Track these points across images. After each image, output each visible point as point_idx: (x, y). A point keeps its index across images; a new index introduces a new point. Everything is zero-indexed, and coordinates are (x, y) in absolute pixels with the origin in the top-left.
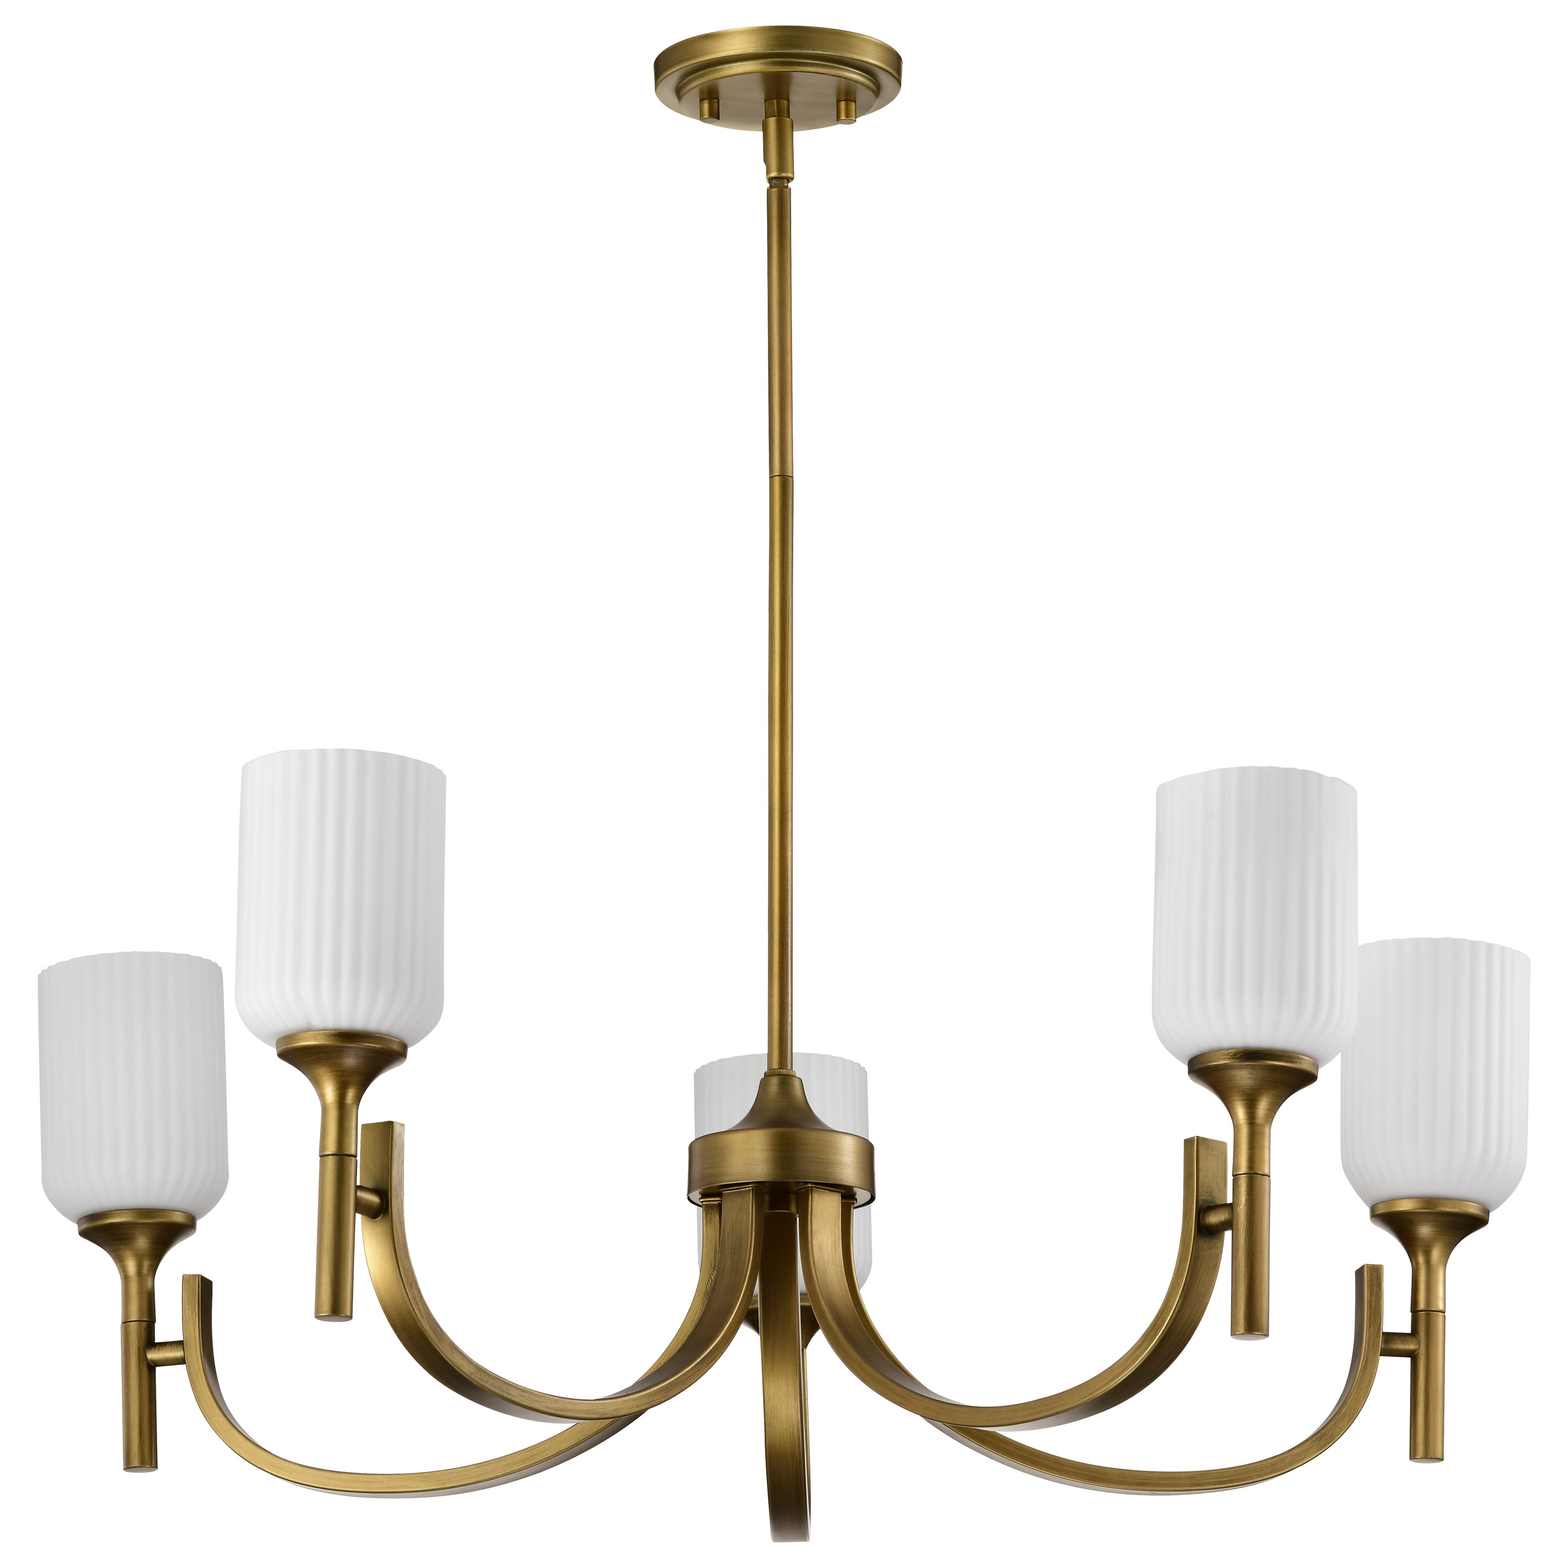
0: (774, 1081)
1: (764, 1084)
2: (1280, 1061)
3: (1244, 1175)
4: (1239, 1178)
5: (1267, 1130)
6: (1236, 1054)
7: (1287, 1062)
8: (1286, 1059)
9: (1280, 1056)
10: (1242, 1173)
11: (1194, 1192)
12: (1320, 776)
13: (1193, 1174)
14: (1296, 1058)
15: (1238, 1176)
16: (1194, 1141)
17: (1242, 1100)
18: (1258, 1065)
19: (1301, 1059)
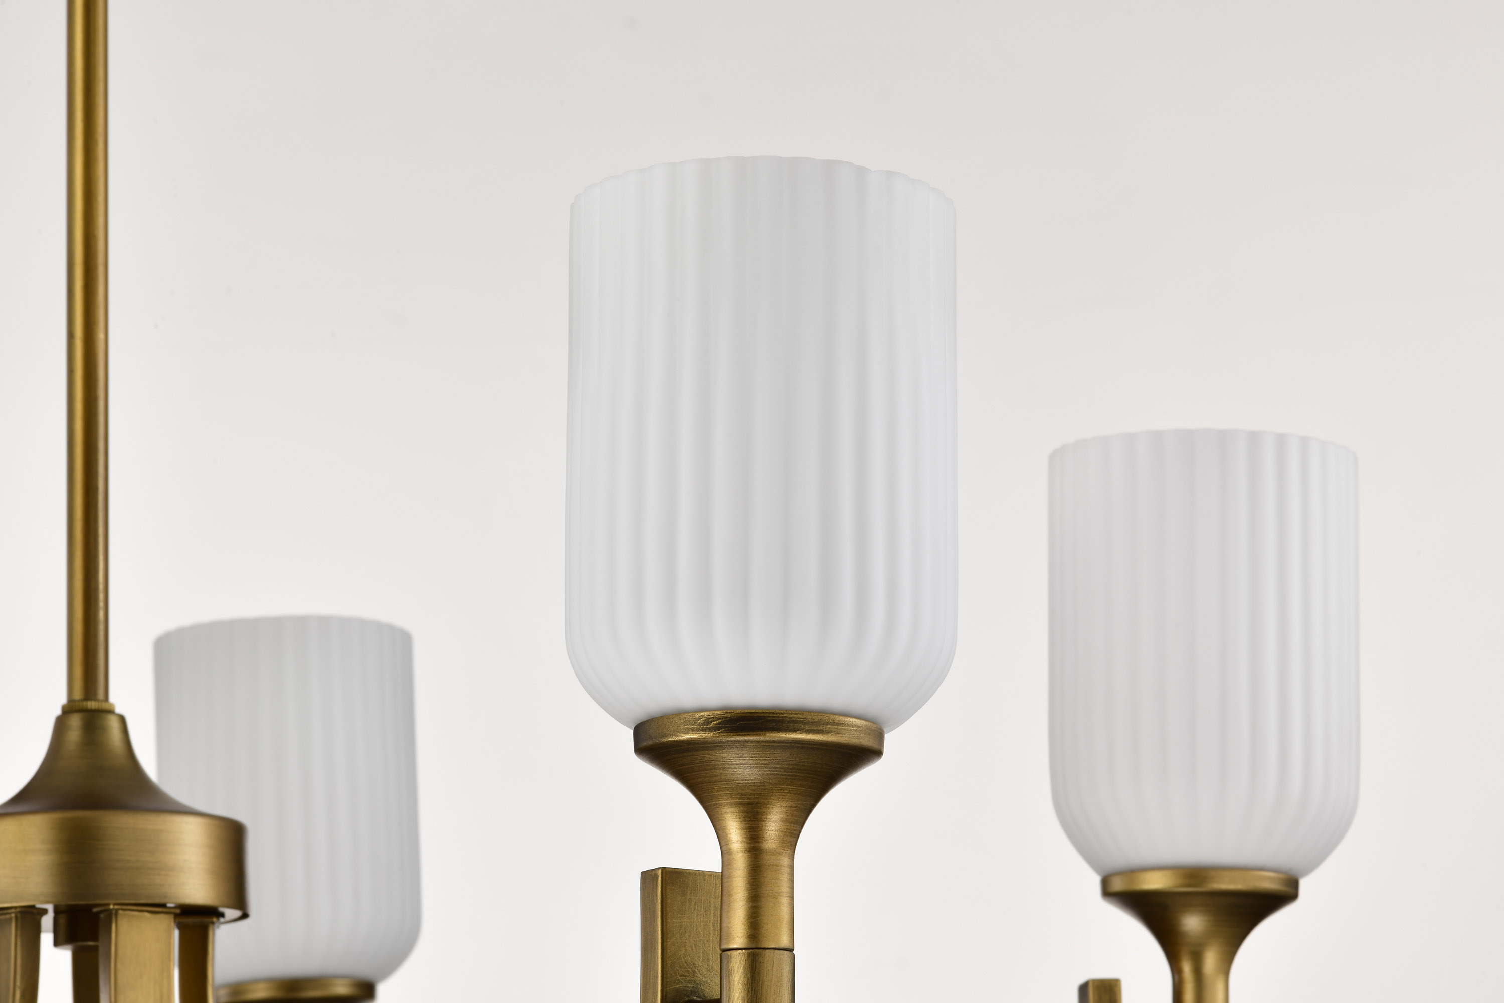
0: (75, 721)
1: (60, 725)
2: (795, 730)
3: (740, 951)
4: (730, 957)
5: (785, 861)
6: (708, 721)
7: (809, 732)
8: (807, 727)
9: (795, 722)
10: (735, 946)
11: (657, 977)
12: (861, 172)
13: (656, 942)
14: (828, 723)
15: (729, 953)
16: (657, 878)
17: (731, 805)
18: (752, 742)
19: (838, 724)
